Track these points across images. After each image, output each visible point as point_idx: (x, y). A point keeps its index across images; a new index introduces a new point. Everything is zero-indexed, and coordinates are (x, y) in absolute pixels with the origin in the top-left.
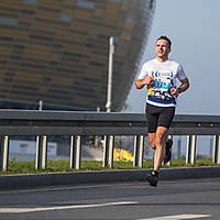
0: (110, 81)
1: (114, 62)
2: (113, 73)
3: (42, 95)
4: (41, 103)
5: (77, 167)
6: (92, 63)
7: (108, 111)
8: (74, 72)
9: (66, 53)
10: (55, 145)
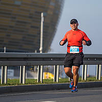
0: (42, 36)
1: (44, 26)
2: (43, 32)
3: (5, 44)
4: (5, 48)
5: (23, 83)
6: (32, 27)
7: (41, 52)
8: (22, 31)
9: (18, 22)
10: (13, 71)
